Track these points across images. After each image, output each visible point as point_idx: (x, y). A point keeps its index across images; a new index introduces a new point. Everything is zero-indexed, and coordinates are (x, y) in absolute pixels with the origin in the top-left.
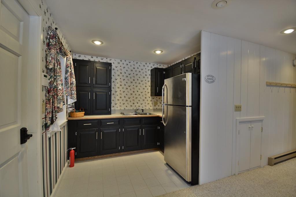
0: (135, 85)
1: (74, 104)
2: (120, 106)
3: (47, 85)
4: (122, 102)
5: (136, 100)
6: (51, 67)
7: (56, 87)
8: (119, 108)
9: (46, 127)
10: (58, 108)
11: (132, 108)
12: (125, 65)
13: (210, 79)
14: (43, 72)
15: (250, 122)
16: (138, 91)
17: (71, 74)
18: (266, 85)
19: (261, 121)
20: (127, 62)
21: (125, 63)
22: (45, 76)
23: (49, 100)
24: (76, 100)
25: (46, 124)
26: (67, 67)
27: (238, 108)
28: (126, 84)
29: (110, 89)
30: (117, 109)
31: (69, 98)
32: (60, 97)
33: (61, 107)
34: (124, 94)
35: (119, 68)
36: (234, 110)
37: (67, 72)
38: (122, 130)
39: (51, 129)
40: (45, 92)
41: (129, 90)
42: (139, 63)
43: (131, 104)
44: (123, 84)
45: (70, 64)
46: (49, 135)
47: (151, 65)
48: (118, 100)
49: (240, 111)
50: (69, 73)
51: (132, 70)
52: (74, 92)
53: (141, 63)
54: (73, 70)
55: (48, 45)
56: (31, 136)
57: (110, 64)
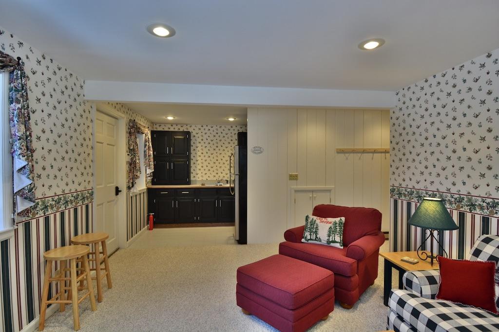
0: (219, 152)
1: (152, 174)
2: (202, 176)
3: (130, 161)
4: (204, 172)
5: (221, 170)
6: (131, 148)
7: (135, 161)
8: (200, 179)
9: (129, 188)
10: (137, 176)
11: (215, 179)
12: (206, 131)
13: (257, 150)
14: (127, 152)
15: (312, 191)
16: (222, 160)
17: (149, 147)
18: (337, 152)
19: (329, 191)
20: (209, 127)
21: (207, 128)
22: (128, 155)
23: (131, 170)
24: (153, 170)
25: (129, 186)
26: (146, 141)
27: (293, 177)
28: (208, 151)
29: (188, 158)
30: (198, 179)
31: (147, 168)
32: (138, 168)
33: (138, 175)
34: (205, 164)
35: (199, 135)
36: (288, 179)
37: (145, 145)
38: (197, 200)
39: (132, 190)
40: (128, 165)
41: (211, 158)
42: (223, 127)
43: (214, 174)
44: (204, 152)
45: (148, 138)
46: (131, 195)
47: (238, 128)
48: (200, 170)
49: (297, 179)
50: (147, 147)
51: (215, 136)
52: (152, 163)
53: (225, 127)
54: (151, 143)
55: (130, 133)
56: (121, 191)
57: (188, 133)
